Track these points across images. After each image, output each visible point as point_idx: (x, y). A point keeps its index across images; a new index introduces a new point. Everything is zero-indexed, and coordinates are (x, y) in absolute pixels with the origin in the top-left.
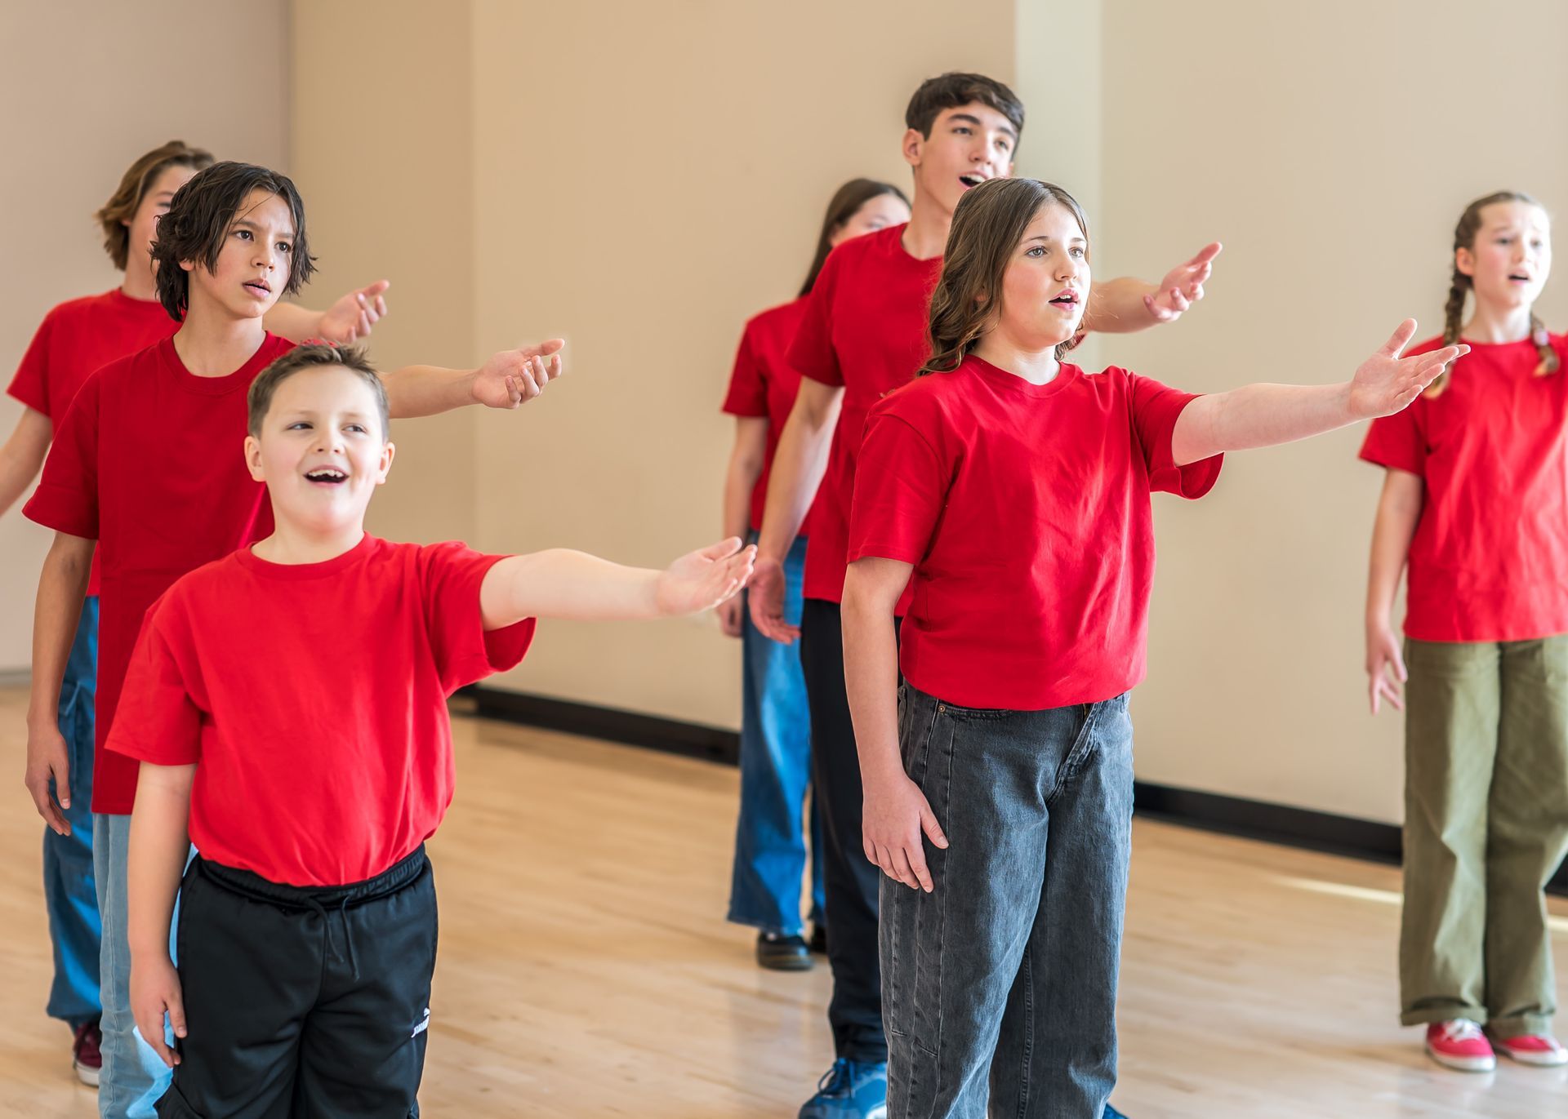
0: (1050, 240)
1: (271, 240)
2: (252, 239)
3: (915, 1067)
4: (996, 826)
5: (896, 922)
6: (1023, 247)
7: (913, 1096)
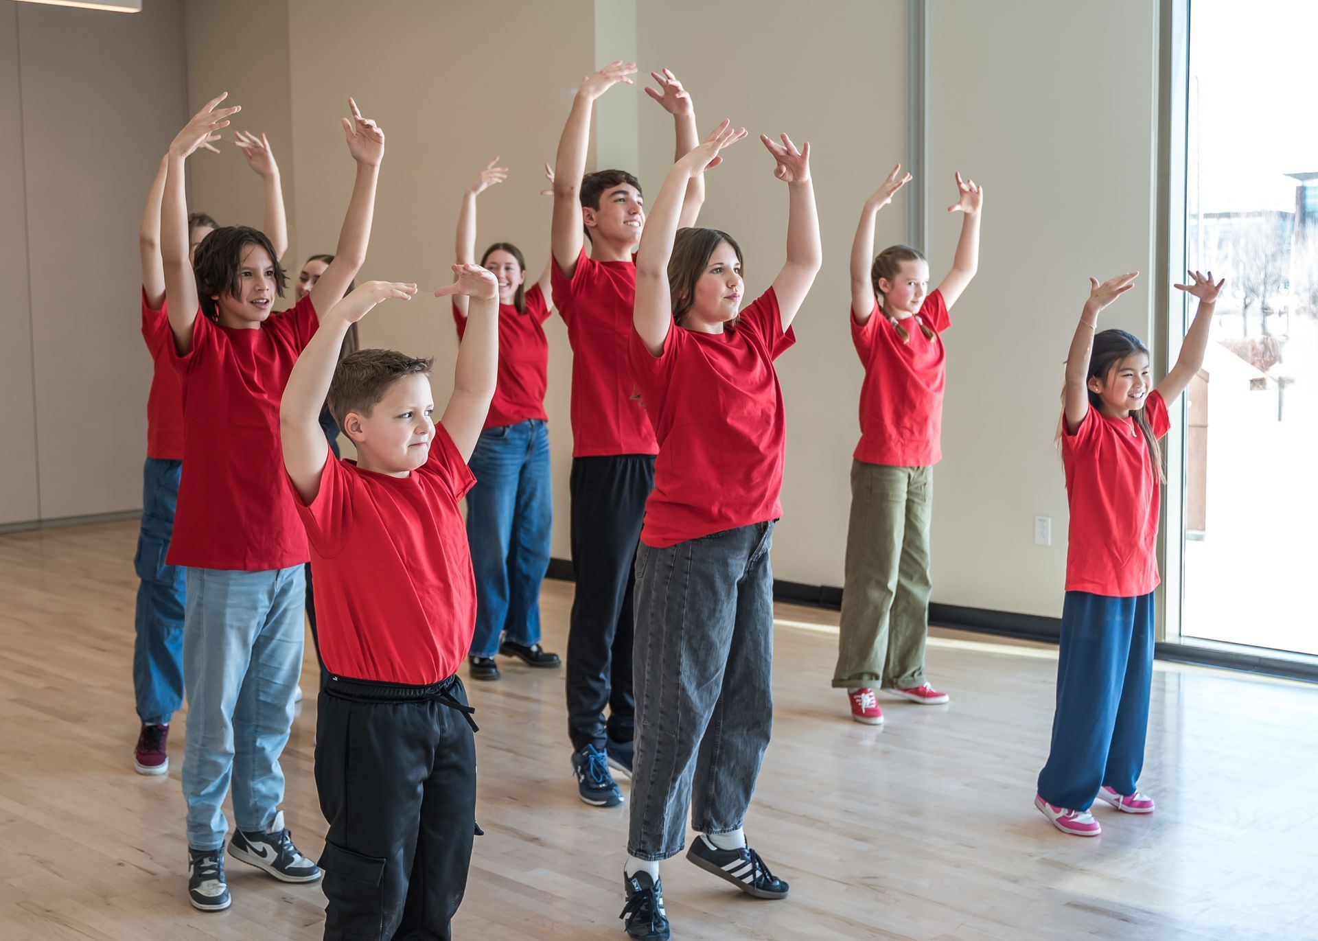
0: (724, 265)
1: (262, 273)
2: (251, 275)
3: (660, 743)
4: (715, 601)
5: (649, 659)
6: (709, 269)
7: (657, 760)
